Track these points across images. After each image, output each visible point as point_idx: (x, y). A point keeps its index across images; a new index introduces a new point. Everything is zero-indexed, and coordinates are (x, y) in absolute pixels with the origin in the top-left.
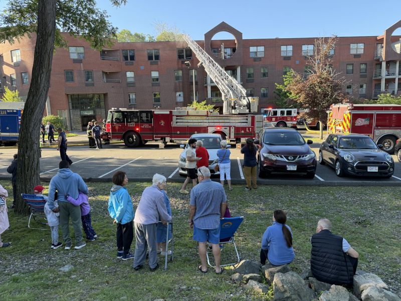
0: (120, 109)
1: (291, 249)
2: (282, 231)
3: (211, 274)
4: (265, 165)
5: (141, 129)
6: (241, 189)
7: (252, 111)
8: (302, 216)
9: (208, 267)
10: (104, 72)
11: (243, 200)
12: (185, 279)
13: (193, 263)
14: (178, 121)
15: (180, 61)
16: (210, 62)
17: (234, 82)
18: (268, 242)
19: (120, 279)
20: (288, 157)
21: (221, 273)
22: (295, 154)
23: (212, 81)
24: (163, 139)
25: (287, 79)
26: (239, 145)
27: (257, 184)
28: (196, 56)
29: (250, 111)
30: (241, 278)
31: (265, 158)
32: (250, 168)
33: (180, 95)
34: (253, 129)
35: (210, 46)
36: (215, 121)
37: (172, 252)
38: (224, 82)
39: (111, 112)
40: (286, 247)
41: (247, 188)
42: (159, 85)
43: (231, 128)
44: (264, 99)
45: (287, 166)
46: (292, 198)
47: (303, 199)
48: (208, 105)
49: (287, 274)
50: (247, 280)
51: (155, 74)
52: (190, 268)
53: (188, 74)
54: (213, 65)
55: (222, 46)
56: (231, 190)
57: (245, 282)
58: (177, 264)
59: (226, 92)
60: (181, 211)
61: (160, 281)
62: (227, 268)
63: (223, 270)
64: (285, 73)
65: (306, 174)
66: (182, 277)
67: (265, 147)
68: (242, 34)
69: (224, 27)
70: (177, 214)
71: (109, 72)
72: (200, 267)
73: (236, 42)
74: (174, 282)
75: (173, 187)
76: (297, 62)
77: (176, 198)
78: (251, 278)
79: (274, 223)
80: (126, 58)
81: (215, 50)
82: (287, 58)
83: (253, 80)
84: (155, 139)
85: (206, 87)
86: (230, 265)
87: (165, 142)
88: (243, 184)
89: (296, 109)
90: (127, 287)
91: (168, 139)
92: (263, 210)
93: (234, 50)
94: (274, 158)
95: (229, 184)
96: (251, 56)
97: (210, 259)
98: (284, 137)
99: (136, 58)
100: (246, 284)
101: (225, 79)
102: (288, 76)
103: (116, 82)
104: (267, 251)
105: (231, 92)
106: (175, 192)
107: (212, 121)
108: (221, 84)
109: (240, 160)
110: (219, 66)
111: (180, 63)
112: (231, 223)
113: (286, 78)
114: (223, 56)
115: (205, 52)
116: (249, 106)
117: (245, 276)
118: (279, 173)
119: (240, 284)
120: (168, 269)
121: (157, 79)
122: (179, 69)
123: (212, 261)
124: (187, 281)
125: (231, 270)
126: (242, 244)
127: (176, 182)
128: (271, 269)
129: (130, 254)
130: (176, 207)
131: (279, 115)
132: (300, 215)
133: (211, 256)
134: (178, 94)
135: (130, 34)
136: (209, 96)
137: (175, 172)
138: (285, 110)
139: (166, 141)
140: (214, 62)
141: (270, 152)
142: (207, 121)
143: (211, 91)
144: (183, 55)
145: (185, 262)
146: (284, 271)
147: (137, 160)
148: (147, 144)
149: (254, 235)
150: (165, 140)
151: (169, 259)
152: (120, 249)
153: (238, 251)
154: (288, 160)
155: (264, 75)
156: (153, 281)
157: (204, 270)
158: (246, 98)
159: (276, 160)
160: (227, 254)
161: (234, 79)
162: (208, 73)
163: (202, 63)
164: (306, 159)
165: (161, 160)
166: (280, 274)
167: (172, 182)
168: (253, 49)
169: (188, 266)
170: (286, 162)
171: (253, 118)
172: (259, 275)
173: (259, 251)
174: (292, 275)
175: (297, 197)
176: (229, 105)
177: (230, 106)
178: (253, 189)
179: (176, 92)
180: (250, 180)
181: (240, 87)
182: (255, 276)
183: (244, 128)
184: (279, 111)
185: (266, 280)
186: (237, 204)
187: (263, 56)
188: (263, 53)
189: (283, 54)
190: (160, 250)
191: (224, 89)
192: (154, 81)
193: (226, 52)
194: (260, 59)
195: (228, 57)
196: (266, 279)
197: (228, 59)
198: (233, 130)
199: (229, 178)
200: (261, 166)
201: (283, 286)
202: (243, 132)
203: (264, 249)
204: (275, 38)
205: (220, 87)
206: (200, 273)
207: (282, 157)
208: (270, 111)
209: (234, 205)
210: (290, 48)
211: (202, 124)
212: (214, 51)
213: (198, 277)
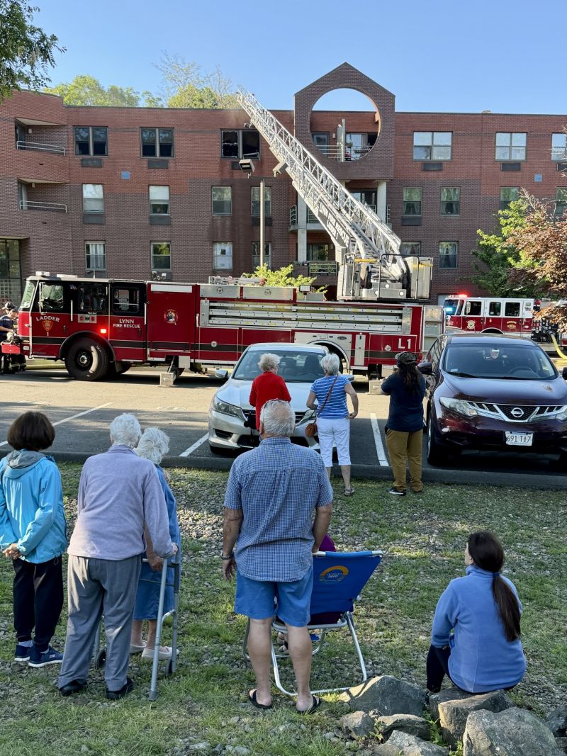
0: (58, 276)
1: (515, 647)
2: (490, 592)
3: (282, 713)
4: (445, 430)
5: (114, 332)
6: (379, 492)
7: (414, 294)
8: (547, 568)
9: (276, 695)
10: (21, 183)
11: (383, 522)
12: (205, 726)
13: (233, 683)
14: (215, 312)
15: (228, 161)
16: (306, 164)
17: (369, 218)
18: (450, 624)
19: (14, 716)
20: (511, 408)
21: (312, 711)
22: (528, 403)
23: (311, 212)
24: (172, 361)
25: (509, 221)
26: (376, 385)
27: (423, 480)
28: (271, 149)
29: (408, 295)
30: (369, 725)
31: (448, 411)
32: (406, 435)
33: (223, 252)
34: (416, 342)
35: (308, 126)
36: (315, 316)
37: (174, 651)
38: (344, 216)
39: (34, 282)
40: (503, 641)
41: (395, 489)
42: (167, 221)
43: (358, 336)
44: (448, 272)
45: (508, 434)
46: (519, 522)
47: (548, 524)
48: (296, 277)
49: (504, 715)
50: (387, 733)
51: (159, 194)
52: (224, 696)
53: (248, 197)
54: (315, 174)
55: (342, 128)
56: (352, 495)
57: (380, 737)
58: (185, 682)
59: (346, 241)
60: (210, 543)
61: (131, 727)
62: (329, 698)
63: (317, 705)
64: (505, 205)
65: (557, 457)
66: (198, 718)
67: (449, 381)
68: (394, 96)
69: (345, 77)
70: (195, 550)
71: (36, 184)
72: (251, 693)
73: (378, 118)
74: (171, 732)
75: (191, 481)
76: (538, 178)
77: (198, 509)
78: (399, 726)
79: (470, 568)
80: (83, 148)
81: (322, 136)
82: (511, 166)
83: (420, 219)
84: (150, 359)
85: (295, 233)
86: (340, 692)
87: (177, 370)
88: (385, 480)
89: (532, 301)
90: (31, 738)
91: (185, 362)
92: (436, 550)
93: (372, 139)
94: (471, 410)
95: (347, 477)
96: (415, 157)
97: (280, 673)
98: (500, 358)
99: (111, 148)
100: (382, 741)
101: (346, 208)
102: (511, 213)
103: (54, 211)
104: (446, 653)
105: (359, 243)
106: (196, 493)
107: (307, 316)
108: (333, 220)
109: (379, 421)
110: (330, 176)
111: (228, 167)
112: (345, 570)
113: (506, 218)
114: (343, 153)
115: (295, 140)
116: (406, 281)
117: (381, 719)
118: (483, 453)
119: (366, 743)
120: (158, 694)
121: (164, 208)
122: (223, 183)
123: (287, 678)
124: (211, 730)
125: (342, 702)
126: (376, 638)
127: (199, 469)
128: (455, 703)
129: (52, 651)
130: (194, 534)
131: (485, 312)
132: (540, 565)
133: (285, 666)
134: (218, 249)
135: (96, 88)
136: (302, 257)
137: (197, 444)
138: (503, 302)
139: (180, 366)
140: (318, 164)
141: (461, 396)
142: (293, 316)
143: (308, 244)
144: (236, 148)
145: (208, 678)
146: (496, 706)
147: (97, 411)
148: (128, 373)
149: (411, 615)
150: (176, 363)
151: (165, 669)
152: (23, 635)
153: (364, 654)
154: (510, 416)
155: (450, 207)
156: (110, 724)
157: (264, 700)
158: (400, 259)
159: (477, 418)
160: (333, 662)
161: (370, 211)
162: (301, 193)
163: (285, 166)
164: (560, 418)
165: (164, 414)
166: (484, 712)
167: (190, 469)
168: (421, 139)
169: (216, 688)
170: (504, 422)
171: (417, 314)
172: (422, 719)
173: (423, 658)
174: (520, 718)
175: (534, 520)
176: (354, 276)
177: (356, 279)
178: (410, 494)
179: (214, 242)
180: (405, 468)
181: (384, 231)
182: (409, 721)
183: (392, 340)
184: (486, 303)
185: (440, 734)
186: (366, 530)
187: (449, 158)
188: (449, 149)
189: (500, 155)
190: (141, 644)
191: (342, 233)
192: (155, 211)
193: (349, 144)
194: (439, 165)
195: (355, 157)
196: (442, 731)
197: (356, 161)
198: (361, 342)
199: (345, 460)
200: (436, 432)
201: (491, 747)
202: (388, 348)
203: (438, 644)
204: (480, 112)
205: (332, 230)
206: (250, 708)
207: (495, 410)
208: (462, 301)
209: (356, 534)
210: (520, 139)
211: (279, 323)
212: (319, 140)
213: (245, 720)
